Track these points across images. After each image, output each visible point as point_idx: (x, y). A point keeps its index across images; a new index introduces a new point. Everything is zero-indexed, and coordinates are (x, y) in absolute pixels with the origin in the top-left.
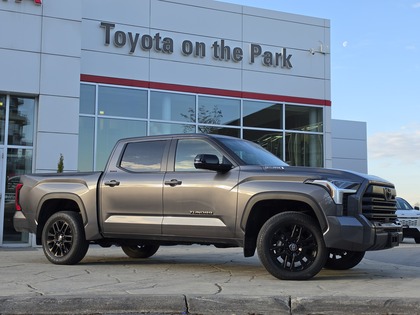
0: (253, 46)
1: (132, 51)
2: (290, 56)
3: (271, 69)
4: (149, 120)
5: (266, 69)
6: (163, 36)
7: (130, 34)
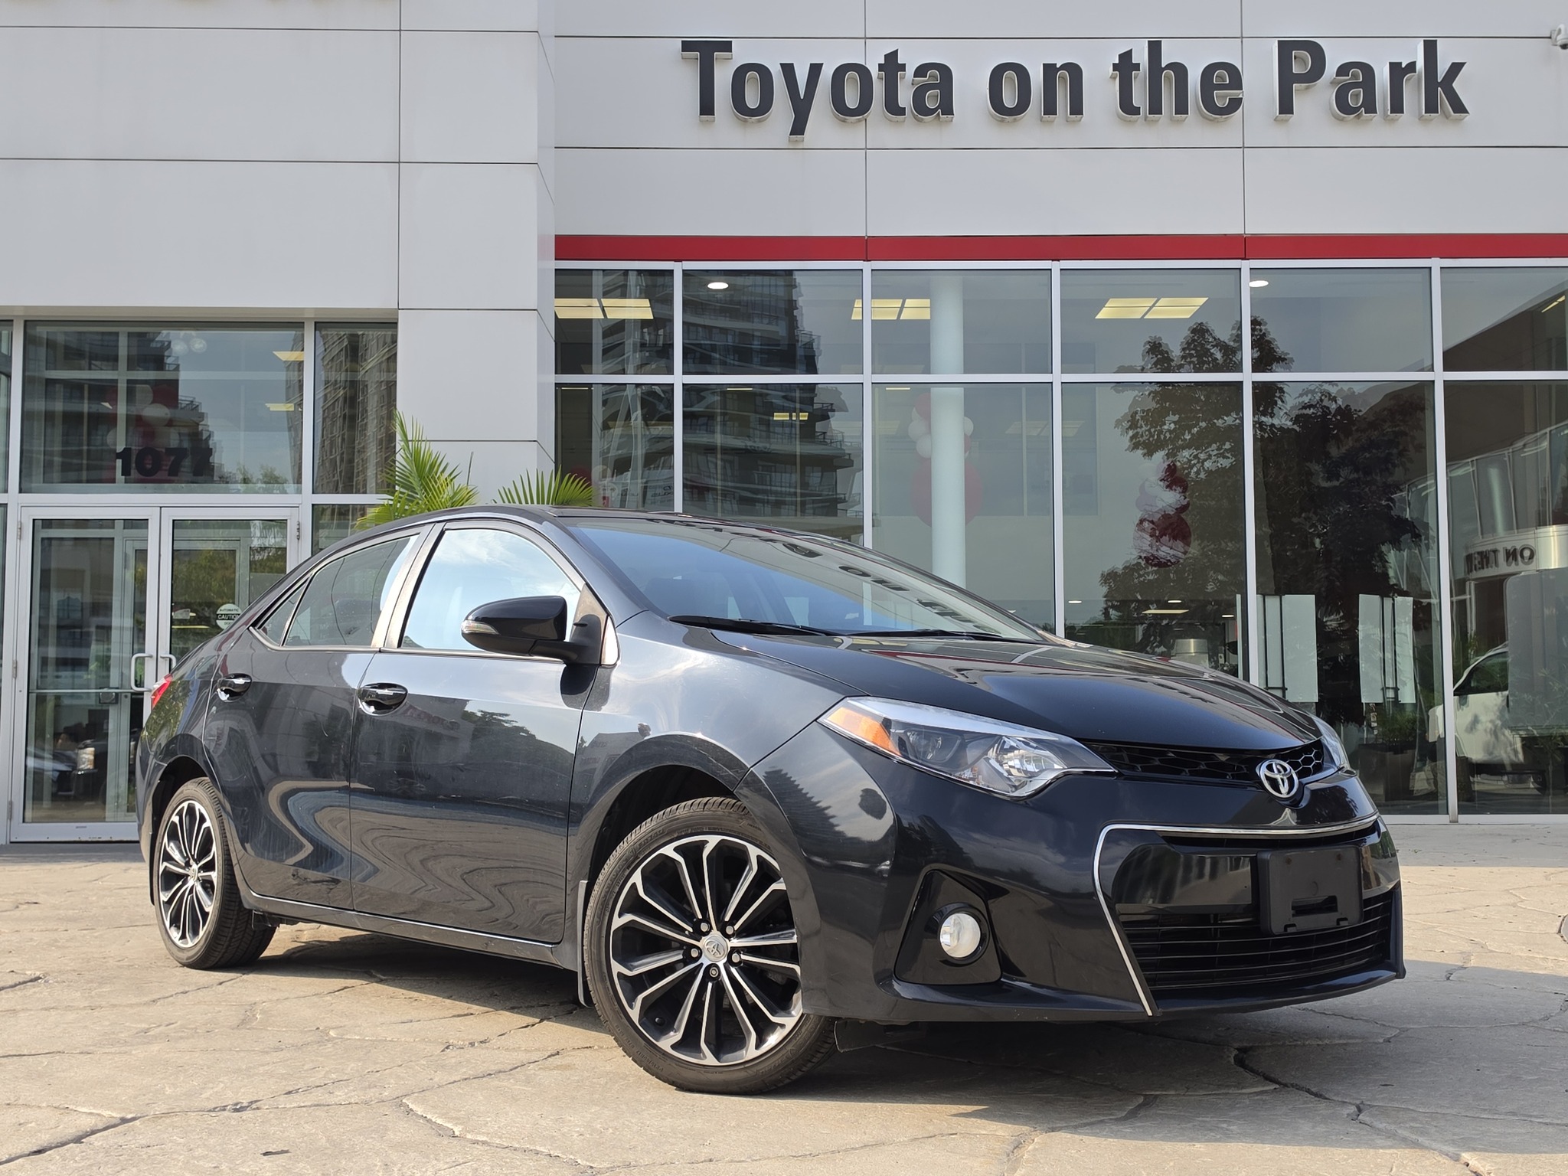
0: (1286, 48)
1: (798, 128)
2: (1456, 68)
3: (1375, 129)
4: (867, 378)
5: (1351, 132)
6: (911, 58)
7: (788, 69)
